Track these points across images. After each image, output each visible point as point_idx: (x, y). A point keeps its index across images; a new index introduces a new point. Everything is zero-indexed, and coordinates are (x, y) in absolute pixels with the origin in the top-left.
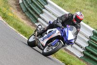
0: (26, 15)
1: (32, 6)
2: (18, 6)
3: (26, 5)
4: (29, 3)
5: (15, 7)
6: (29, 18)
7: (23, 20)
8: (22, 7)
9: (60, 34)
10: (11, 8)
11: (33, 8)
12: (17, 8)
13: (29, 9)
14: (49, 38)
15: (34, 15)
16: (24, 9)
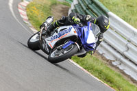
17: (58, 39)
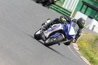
17: (51, 32)
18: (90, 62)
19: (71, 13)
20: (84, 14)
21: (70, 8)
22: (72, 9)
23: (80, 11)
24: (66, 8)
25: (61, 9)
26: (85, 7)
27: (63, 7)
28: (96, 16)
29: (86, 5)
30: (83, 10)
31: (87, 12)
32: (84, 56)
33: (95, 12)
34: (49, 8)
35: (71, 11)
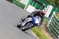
0: (51, 34)
1: (55, 29)
2: (46, 29)
3: (51, 28)
4: (53, 27)
5: (44, 29)
6: (53, 36)
7: (49, 37)
8: (49, 29)
9: (31, 20)
10: (42, 30)
11: (56, 30)
12: (46, 30)
13: (53, 31)
14: (26, 22)
15: (56, 34)
16: (50, 31)
18: (37, 35)
19: (25, 6)
20: (33, 6)
21: (24, 3)
22: (26, 4)
23: (31, 4)
24: (22, 3)
25: (19, 4)
26: (34, 2)
27: (20, 2)
28: (40, 8)
29: (35, 1)
30: (33, 4)
31: (35, 5)
32: (33, 32)
33: (40, 5)
34: (12, 3)
35: (25, 5)
